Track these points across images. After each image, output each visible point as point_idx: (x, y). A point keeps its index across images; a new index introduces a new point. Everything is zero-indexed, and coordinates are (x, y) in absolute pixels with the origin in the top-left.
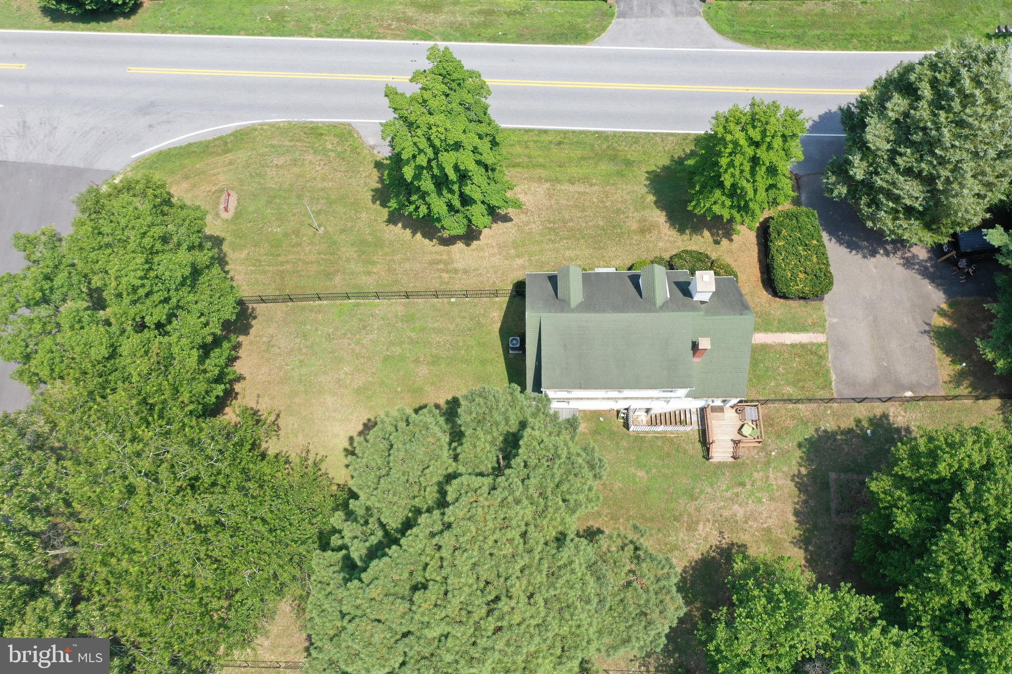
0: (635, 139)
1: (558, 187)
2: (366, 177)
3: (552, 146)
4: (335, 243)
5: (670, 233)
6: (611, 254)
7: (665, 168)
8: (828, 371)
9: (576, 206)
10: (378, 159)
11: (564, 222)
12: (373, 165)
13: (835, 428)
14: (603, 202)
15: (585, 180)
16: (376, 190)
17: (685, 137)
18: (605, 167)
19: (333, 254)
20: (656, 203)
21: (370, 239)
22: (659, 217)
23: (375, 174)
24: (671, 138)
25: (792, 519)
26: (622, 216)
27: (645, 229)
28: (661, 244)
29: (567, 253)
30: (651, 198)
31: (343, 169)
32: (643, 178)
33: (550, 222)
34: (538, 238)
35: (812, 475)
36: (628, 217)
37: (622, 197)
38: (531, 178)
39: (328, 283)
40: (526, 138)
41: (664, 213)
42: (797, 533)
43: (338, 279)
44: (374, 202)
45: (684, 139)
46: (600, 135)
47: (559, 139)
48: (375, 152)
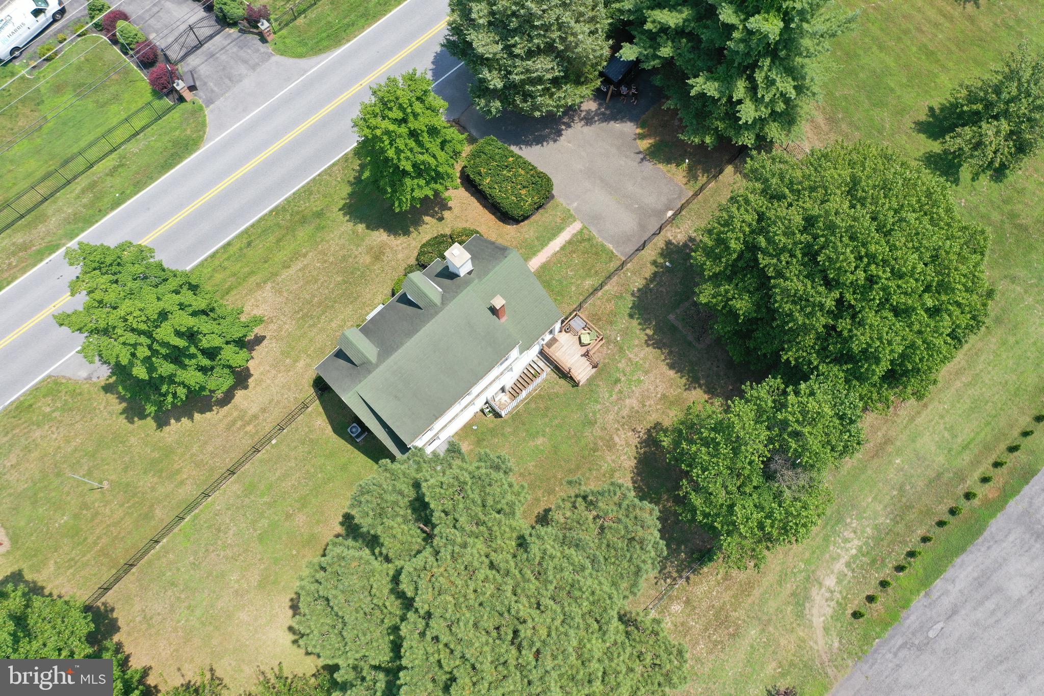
0: (307, 191)
1: (279, 279)
2: (105, 408)
3: (245, 251)
4: (128, 485)
5: (399, 242)
6: (368, 296)
7: (351, 195)
8: (603, 246)
9: (308, 282)
10: (103, 384)
11: (309, 302)
12: (102, 393)
13: (644, 282)
14: (325, 261)
15: (296, 255)
16: (124, 411)
17: (345, 158)
18: (302, 233)
19: (135, 495)
20: (368, 228)
21: (156, 455)
22: (380, 236)
23: (112, 398)
24: (335, 169)
25: (672, 373)
26: (351, 260)
27: (378, 255)
28: (400, 256)
29: (333, 325)
30: (361, 227)
31: (78, 418)
32: (341, 217)
33: (298, 312)
34: (299, 333)
35: (657, 330)
36: (356, 257)
37: (337, 245)
38: (251, 290)
39: (153, 523)
40: (217, 263)
41: (382, 230)
42: (684, 380)
43: (158, 512)
44: (132, 422)
45: (346, 161)
46: (276, 211)
47: (245, 241)
48: (95, 379)
